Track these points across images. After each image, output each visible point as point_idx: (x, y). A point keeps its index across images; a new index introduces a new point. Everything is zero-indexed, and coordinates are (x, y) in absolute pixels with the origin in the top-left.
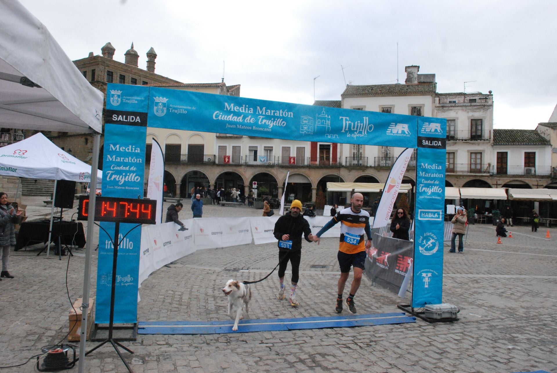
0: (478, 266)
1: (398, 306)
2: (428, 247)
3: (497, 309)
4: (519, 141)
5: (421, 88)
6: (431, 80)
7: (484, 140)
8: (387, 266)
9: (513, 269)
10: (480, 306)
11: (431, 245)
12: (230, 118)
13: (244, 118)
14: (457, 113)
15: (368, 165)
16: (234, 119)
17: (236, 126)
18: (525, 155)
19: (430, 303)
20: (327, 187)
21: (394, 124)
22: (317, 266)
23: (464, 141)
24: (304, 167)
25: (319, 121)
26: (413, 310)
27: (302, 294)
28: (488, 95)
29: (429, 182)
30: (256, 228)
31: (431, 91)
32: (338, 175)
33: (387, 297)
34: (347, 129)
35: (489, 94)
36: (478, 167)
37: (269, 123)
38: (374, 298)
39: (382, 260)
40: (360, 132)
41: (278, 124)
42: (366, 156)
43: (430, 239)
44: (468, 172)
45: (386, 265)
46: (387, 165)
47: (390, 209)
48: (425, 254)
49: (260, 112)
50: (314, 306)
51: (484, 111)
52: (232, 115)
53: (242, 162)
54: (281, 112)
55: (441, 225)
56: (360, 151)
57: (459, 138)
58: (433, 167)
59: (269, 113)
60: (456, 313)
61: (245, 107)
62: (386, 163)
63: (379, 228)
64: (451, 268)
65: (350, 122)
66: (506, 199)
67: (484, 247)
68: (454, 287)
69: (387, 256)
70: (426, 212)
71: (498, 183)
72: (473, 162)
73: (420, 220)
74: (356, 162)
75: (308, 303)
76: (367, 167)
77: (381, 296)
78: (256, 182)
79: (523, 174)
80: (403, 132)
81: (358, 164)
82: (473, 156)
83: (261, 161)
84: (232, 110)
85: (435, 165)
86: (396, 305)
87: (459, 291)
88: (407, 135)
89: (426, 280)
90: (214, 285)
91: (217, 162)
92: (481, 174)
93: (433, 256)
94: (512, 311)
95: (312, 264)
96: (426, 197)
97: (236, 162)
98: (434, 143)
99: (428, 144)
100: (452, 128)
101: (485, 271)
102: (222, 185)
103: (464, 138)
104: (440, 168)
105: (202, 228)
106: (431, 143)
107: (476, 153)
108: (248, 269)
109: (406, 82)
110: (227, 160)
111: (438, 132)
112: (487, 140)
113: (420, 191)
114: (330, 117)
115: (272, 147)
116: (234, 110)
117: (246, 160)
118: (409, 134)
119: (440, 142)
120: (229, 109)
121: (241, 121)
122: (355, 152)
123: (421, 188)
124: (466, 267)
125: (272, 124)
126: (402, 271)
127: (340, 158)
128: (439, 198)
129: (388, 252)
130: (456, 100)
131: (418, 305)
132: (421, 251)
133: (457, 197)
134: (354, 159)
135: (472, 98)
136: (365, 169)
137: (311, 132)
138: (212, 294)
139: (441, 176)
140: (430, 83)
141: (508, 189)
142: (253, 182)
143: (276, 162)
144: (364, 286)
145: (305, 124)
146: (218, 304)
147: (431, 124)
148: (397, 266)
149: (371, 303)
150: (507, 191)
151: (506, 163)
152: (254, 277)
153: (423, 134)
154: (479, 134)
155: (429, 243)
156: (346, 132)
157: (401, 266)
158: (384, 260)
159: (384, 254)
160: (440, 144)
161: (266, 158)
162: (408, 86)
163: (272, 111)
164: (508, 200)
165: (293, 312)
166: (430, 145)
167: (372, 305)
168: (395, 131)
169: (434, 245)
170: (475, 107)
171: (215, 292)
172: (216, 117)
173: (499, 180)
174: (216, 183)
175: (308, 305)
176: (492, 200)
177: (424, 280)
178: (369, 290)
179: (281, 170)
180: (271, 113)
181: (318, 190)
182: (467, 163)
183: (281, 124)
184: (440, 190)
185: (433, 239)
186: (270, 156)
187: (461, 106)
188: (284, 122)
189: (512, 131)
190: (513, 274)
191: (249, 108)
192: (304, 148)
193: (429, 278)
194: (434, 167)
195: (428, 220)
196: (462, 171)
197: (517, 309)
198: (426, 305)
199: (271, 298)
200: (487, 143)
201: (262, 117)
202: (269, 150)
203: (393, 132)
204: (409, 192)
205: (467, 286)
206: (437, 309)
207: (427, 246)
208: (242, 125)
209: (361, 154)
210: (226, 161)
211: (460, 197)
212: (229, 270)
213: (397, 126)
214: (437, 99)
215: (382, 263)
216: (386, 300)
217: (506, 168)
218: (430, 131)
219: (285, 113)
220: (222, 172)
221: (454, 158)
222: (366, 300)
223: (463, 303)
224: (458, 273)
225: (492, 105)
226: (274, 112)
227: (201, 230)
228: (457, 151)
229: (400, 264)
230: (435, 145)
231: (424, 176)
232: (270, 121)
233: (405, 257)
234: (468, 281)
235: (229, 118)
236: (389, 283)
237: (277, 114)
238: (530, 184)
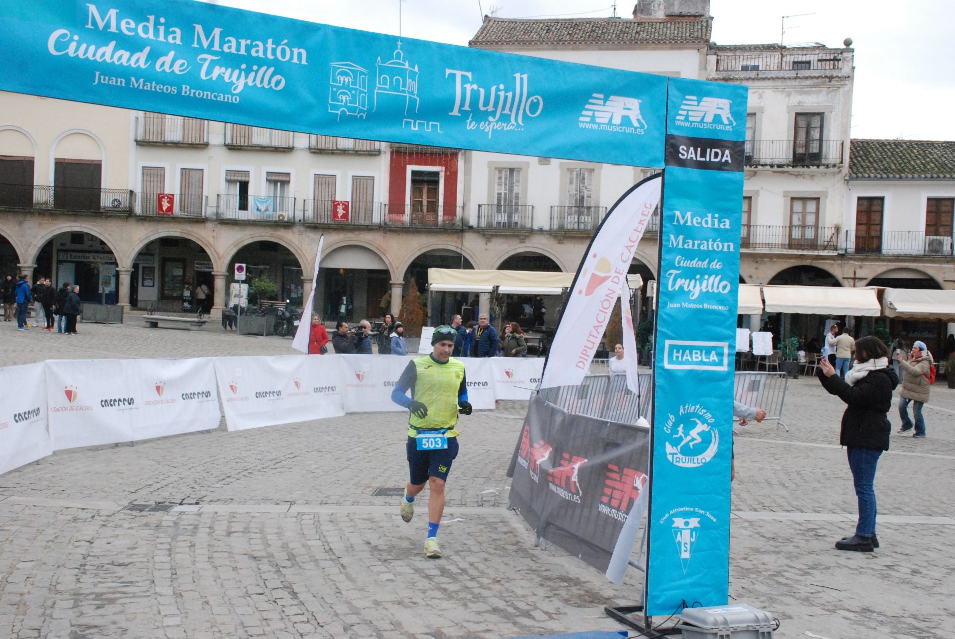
0: (814, 490)
1: (606, 610)
2: (691, 444)
3: (882, 618)
4: (913, 170)
5: (671, 30)
6: (700, 12)
7: (827, 166)
8: (578, 494)
9: (907, 500)
10: (832, 609)
11: (699, 440)
12: (107, 53)
13: (154, 56)
14: (760, 97)
15: (535, 227)
16: (120, 58)
17: (128, 82)
18: (928, 206)
19: (696, 604)
20: (430, 281)
21: (602, 96)
22: (394, 489)
23: (775, 169)
24: (369, 228)
25: (385, 79)
26: (648, 625)
27: (342, 577)
28: (842, 52)
29: (695, 263)
30: (232, 387)
31: (697, 38)
32: (459, 251)
33: (577, 582)
34: (466, 107)
35: (843, 47)
36: (810, 234)
37: (234, 78)
38: (542, 585)
39: (564, 478)
40: (505, 118)
41: (262, 82)
42: (530, 202)
43: (697, 424)
44: (783, 246)
45: (573, 490)
46: (582, 226)
47: (591, 339)
48: (681, 464)
49: (205, 44)
50: (370, 614)
51: (828, 93)
52: (113, 44)
53: (209, 211)
54: (270, 45)
55: (725, 384)
56: (516, 190)
57: (762, 161)
58: (707, 222)
59: (232, 46)
60: (769, 633)
61: (157, 24)
62: (579, 222)
63: (559, 388)
64: (744, 495)
65: (475, 87)
66: (878, 315)
67: (826, 436)
68: (757, 551)
69: (577, 466)
70: (684, 348)
71: (857, 276)
72: (796, 222)
73: (667, 370)
74: (503, 218)
75: (358, 604)
76: (531, 232)
77: (563, 579)
78: (244, 265)
79: (922, 253)
80: (626, 121)
81: (510, 223)
82: (798, 206)
83: (258, 210)
84: (113, 29)
85: (713, 217)
86: (602, 607)
87: (771, 562)
88: (636, 128)
89: (685, 538)
90: (84, 558)
91: (138, 210)
92: (816, 253)
93: (705, 469)
94: (922, 625)
95: (378, 485)
96: (686, 305)
97: (192, 212)
98: (710, 155)
99: (693, 156)
100: (748, 136)
101: (837, 505)
102: (151, 270)
103: (776, 162)
104: (727, 224)
105: (73, 389)
106: (703, 155)
107: (804, 200)
108: (197, 503)
109: (635, 12)
110: (165, 205)
111: (723, 123)
112: (834, 166)
113: (670, 289)
114: (416, 69)
115: (288, 174)
116: (118, 27)
117: (218, 207)
118: (642, 126)
119: (727, 152)
120: (101, 25)
121: (143, 66)
122: (503, 192)
123: (673, 282)
124: (783, 492)
125: (242, 81)
126: (618, 509)
127: (463, 208)
128: (721, 308)
129: (578, 455)
130: (760, 62)
131: (663, 608)
132: (670, 457)
133: (755, 309)
134: (499, 211)
135: (800, 59)
136: (526, 236)
137: (364, 112)
138: (73, 586)
139: (729, 247)
140: (695, 16)
141: (884, 290)
142: (237, 265)
143: (299, 215)
144: (514, 548)
145: (343, 87)
146: (83, 621)
147: (705, 99)
148: (607, 495)
149: (531, 599)
150: (880, 296)
151: (881, 224)
152: (210, 528)
153: (679, 128)
154: (814, 149)
155: (694, 433)
156: (464, 114)
157: (616, 494)
158: (568, 478)
159: (570, 461)
160: (727, 157)
161: (271, 201)
162: (640, 24)
163: (243, 43)
164: (882, 319)
165: (308, 634)
166: (699, 159)
167: (536, 608)
168: (602, 117)
169: (706, 440)
170: (808, 82)
171: (84, 578)
172: (57, 49)
173: (861, 267)
174: (135, 266)
175: (356, 612)
176: (842, 318)
177: (678, 538)
178: (528, 561)
179: (313, 235)
180: (238, 49)
181: (405, 287)
182: (781, 225)
183: (269, 83)
184: (724, 287)
185: (704, 421)
186: (282, 197)
187: (773, 78)
188: (278, 77)
189: (897, 144)
190: (909, 513)
191: (167, 26)
192: (373, 178)
193: (692, 530)
194: (710, 221)
195: (691, 371)
196: (768, 245)
197: (935, 618)
198: (686, 610)
199: (252, 590)
200: (834, 174)
201: (210, 57)
202: (279, 181)
203: (598, 120)
204: (635, 295)
205: (790, 548)
206: (716, 623)
207: (687, 444)
208: (148, 80)
209: (517, 197)
210: (165, 208)
211: (764, 309)
212: (141, 508)
213: (608, 103)
214: (713, 59)
215: (563, 485)
216: (574, 590)
217: (880, 237)
218: (702, 121)
219: (283, 51)
220: (153, 238)
221: (749, 212)
222: (520, 592)
223: (786, 600)
224: (764, 507)
225: (849, 77)
226: (247, 45)
227: (69, 394)
228: (757, 192)
229: (614, 488)
230: (713, 160)
231: (680, 246)
232: (237, 72)
233: (626, 471)
234: (792, 531)
235: (103, 55)
236: (582, 541)
237: (258, 51)
238: (939, 278)
